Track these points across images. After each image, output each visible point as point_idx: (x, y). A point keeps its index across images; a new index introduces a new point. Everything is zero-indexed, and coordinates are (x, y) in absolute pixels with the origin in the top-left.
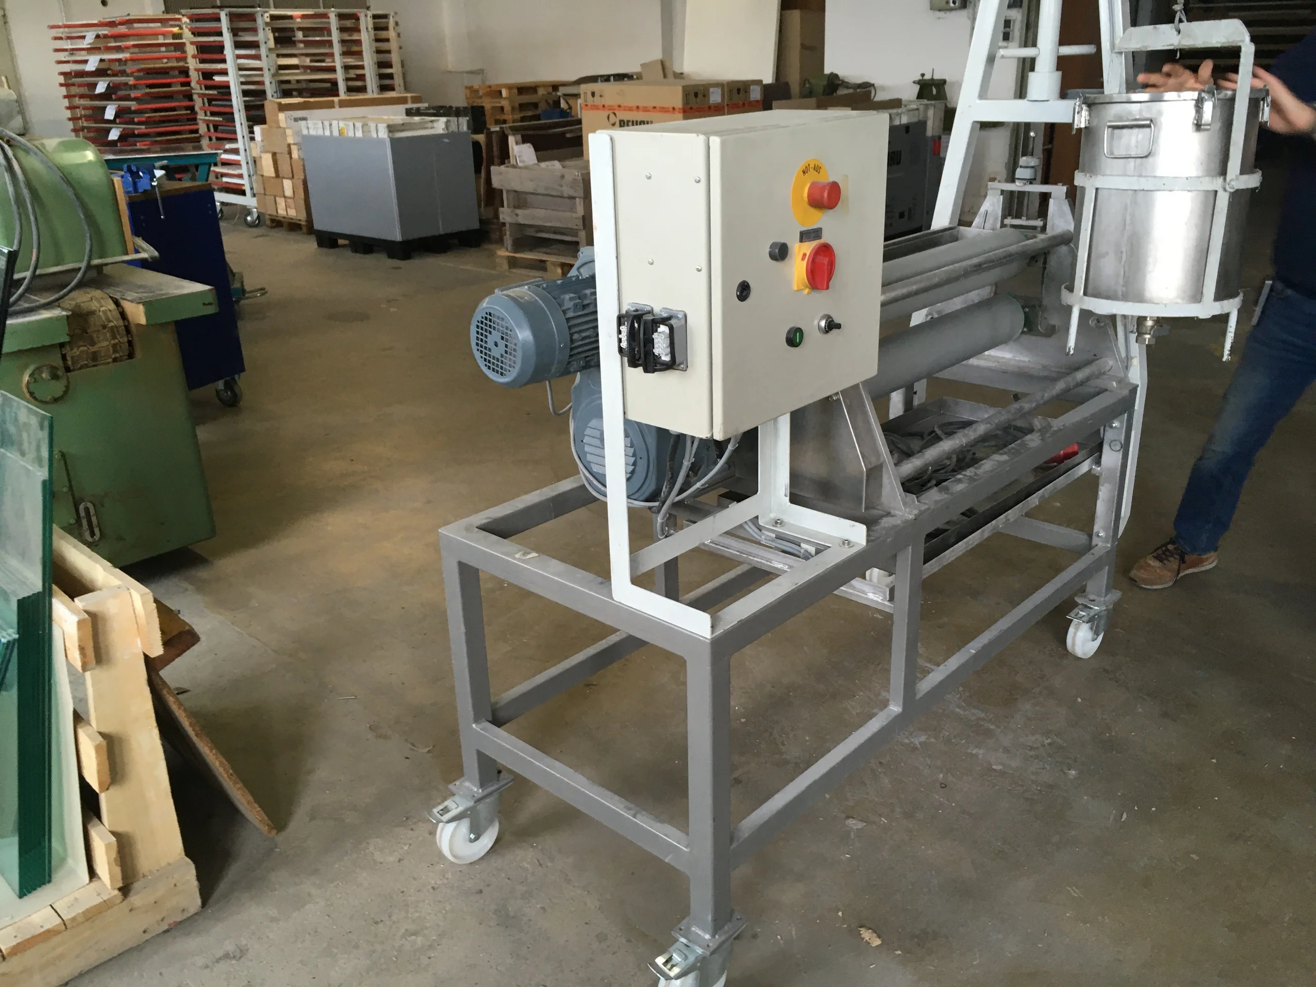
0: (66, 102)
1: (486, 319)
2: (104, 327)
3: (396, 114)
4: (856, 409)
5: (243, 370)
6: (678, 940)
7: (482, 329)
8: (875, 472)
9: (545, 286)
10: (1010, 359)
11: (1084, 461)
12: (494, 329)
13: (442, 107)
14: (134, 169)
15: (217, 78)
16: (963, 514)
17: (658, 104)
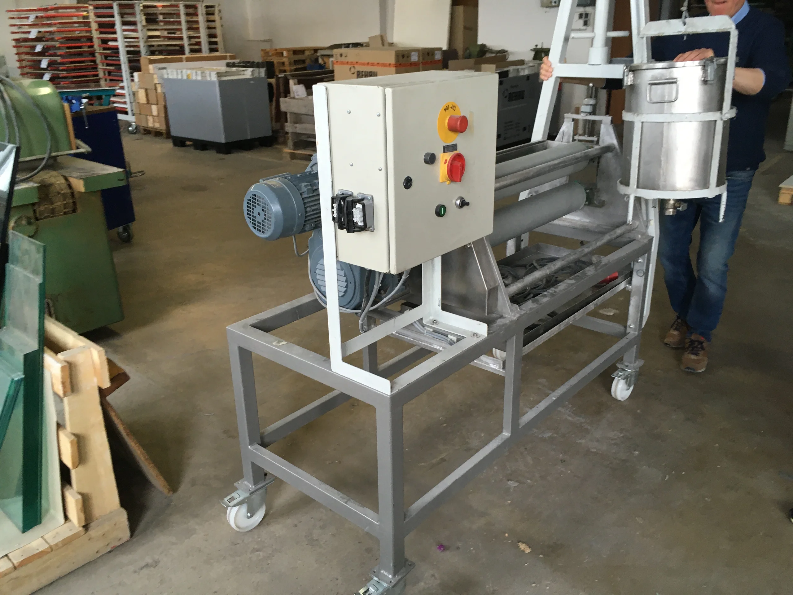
0: (16, 57)
1: (253, 198)
2: (59, 193)
3: (221, 66)
4: (482, 252)
5: (134, 220)
6: (372, 579)
7: (250, 204)
8: (493, 291)
9: (289, 178)
10: (577, 220)
11: (622, 282)
12: (258, 204)
13: (249, 62)
14: (70, 98)
15: (111, 43)
16: (548, 315)
17: (381, 62)
